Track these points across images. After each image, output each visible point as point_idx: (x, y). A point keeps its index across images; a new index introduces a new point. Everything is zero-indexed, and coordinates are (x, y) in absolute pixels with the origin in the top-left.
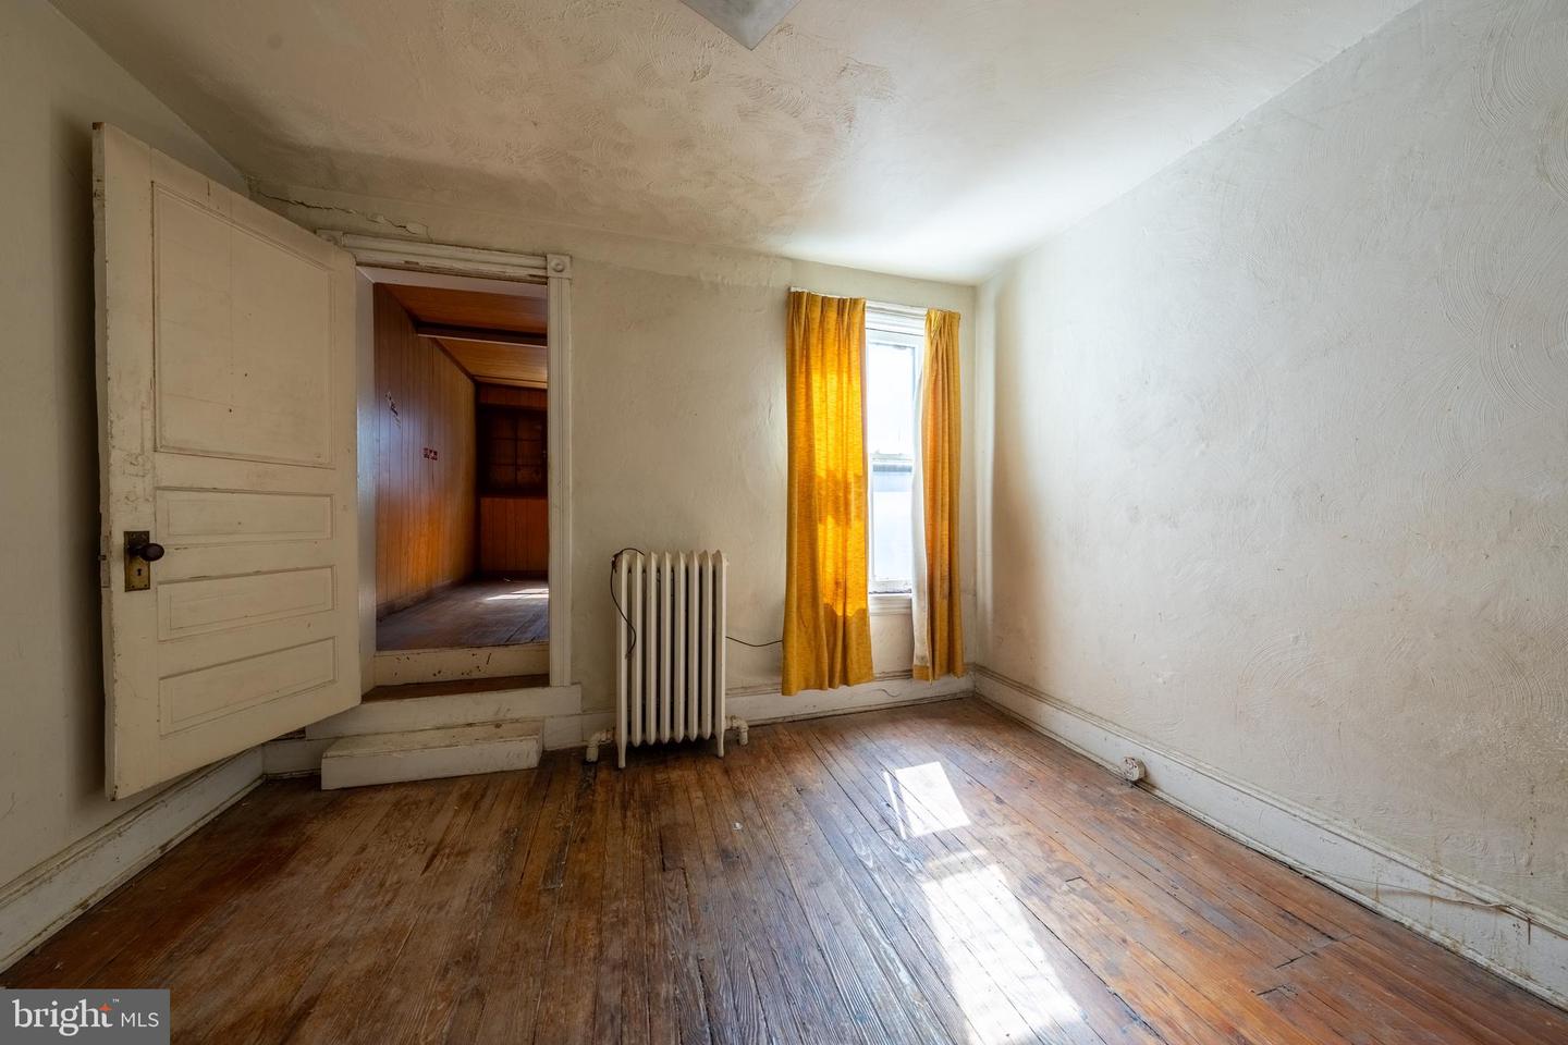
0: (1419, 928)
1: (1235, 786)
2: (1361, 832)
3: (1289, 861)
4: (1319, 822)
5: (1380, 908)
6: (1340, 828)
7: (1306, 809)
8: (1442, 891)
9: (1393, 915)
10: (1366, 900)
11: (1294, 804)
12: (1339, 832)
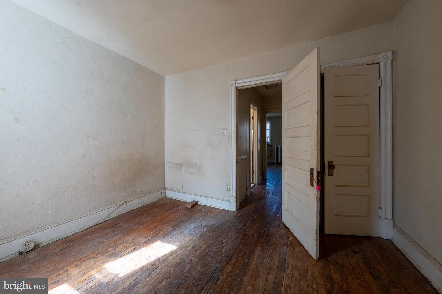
0: (116, 216)
1: (74, 219)
2: (104, 207)
3: (92, 225)
4: (97, 211)
5: (110, 218)
6: (100, 209)
7: (93, 211)
8: (118, 207)
9: (112, 217)
10: (108, 219)
11: (90, 212)
12: (101, 210)
